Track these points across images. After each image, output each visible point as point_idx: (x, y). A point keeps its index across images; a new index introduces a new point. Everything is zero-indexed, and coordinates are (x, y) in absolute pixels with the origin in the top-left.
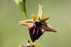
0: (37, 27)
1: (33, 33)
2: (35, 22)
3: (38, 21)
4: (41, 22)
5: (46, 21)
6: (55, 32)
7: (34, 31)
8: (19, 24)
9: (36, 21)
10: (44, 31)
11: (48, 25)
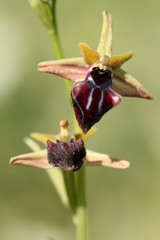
0: (98, 87)
1: (88, 107)
2: (91, 70)
3: (101, 67)
4: (110, 69)
5: (123, 67)
6: (148, 98)
7: (90, 99)
8: (41, 69)
9: (95, 66)
10: (120, 100)
11: (129, 78)
